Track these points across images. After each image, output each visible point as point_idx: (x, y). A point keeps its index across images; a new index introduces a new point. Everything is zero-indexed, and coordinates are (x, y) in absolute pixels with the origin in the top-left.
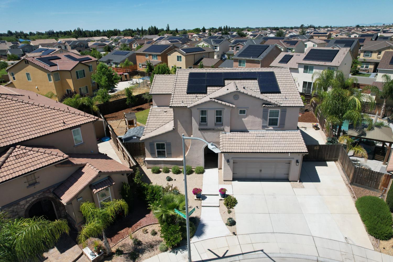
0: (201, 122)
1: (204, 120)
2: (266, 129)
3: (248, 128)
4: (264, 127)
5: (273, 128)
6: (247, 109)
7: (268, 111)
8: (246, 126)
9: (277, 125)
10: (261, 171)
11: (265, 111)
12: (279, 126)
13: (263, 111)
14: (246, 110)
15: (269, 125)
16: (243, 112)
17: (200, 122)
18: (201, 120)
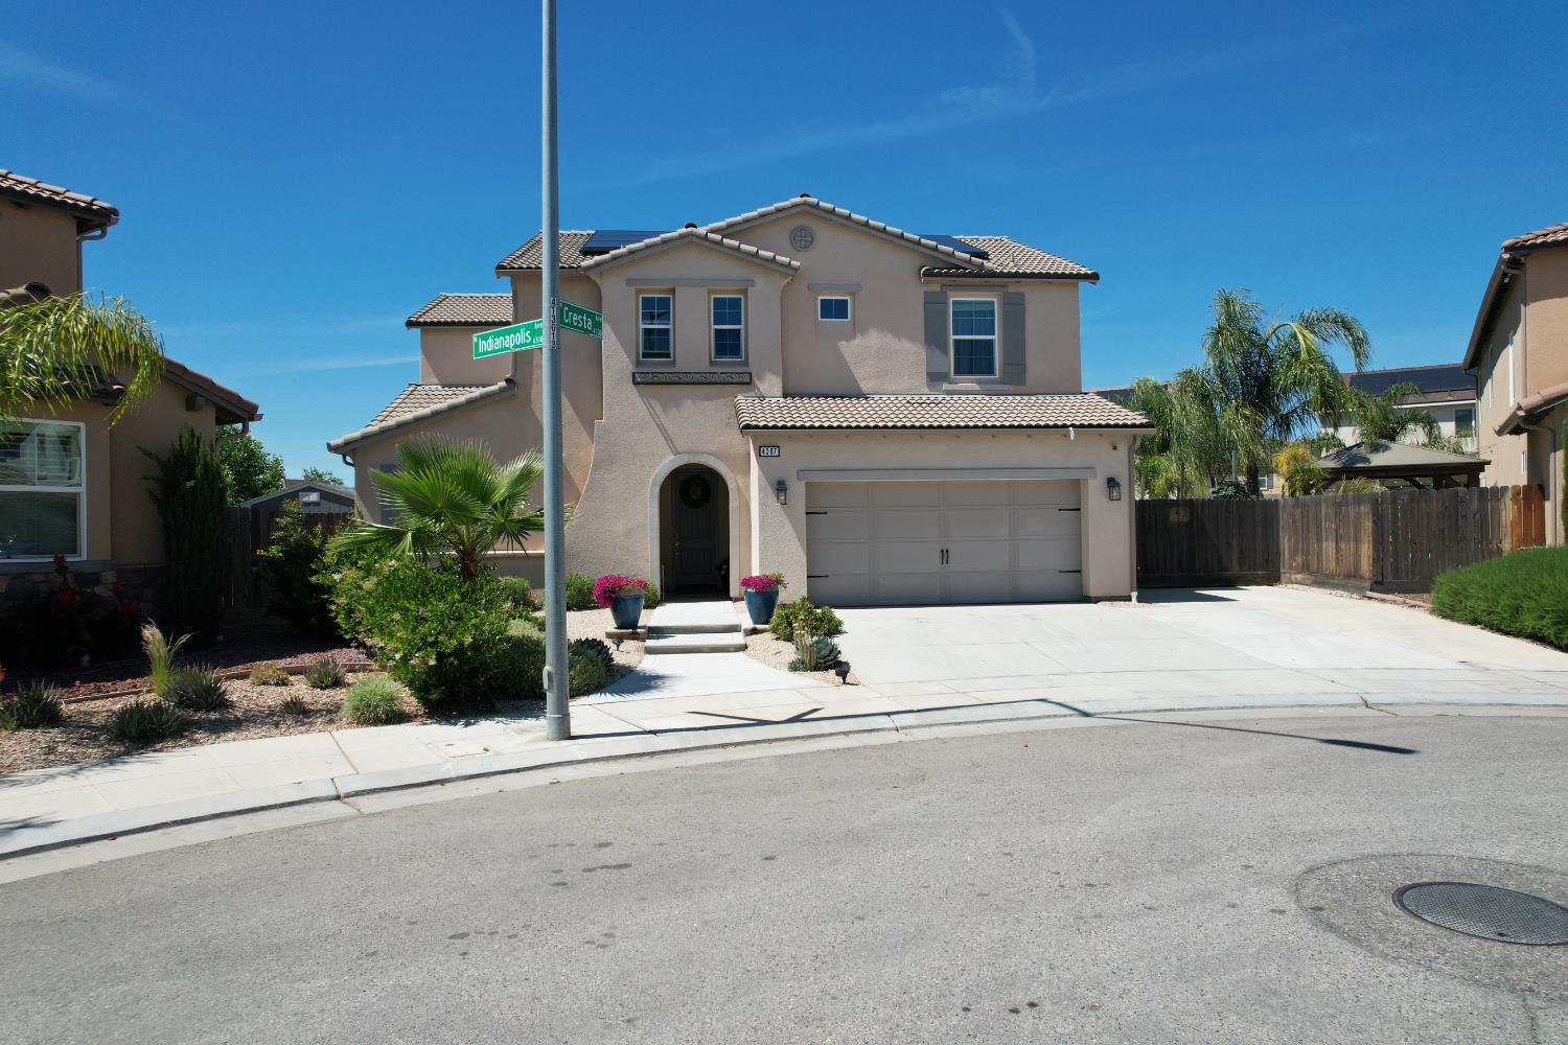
0: (645, 356)
1: (656, 345)
2: (946, 386)
3: (865, 386)
4: (935, 378)
5: (978, 382)
6: (852, 294)
7: (946, 303)
8: (858, 373)
9: (991, 371)
10: (945, 554)
11: (934, 305)
12: (1004, 372)
13: (925, 303)
14: (848, 298)
15: (957, 372)
16: (834, 309)
17: (637, 353)
18: (645, 348)
